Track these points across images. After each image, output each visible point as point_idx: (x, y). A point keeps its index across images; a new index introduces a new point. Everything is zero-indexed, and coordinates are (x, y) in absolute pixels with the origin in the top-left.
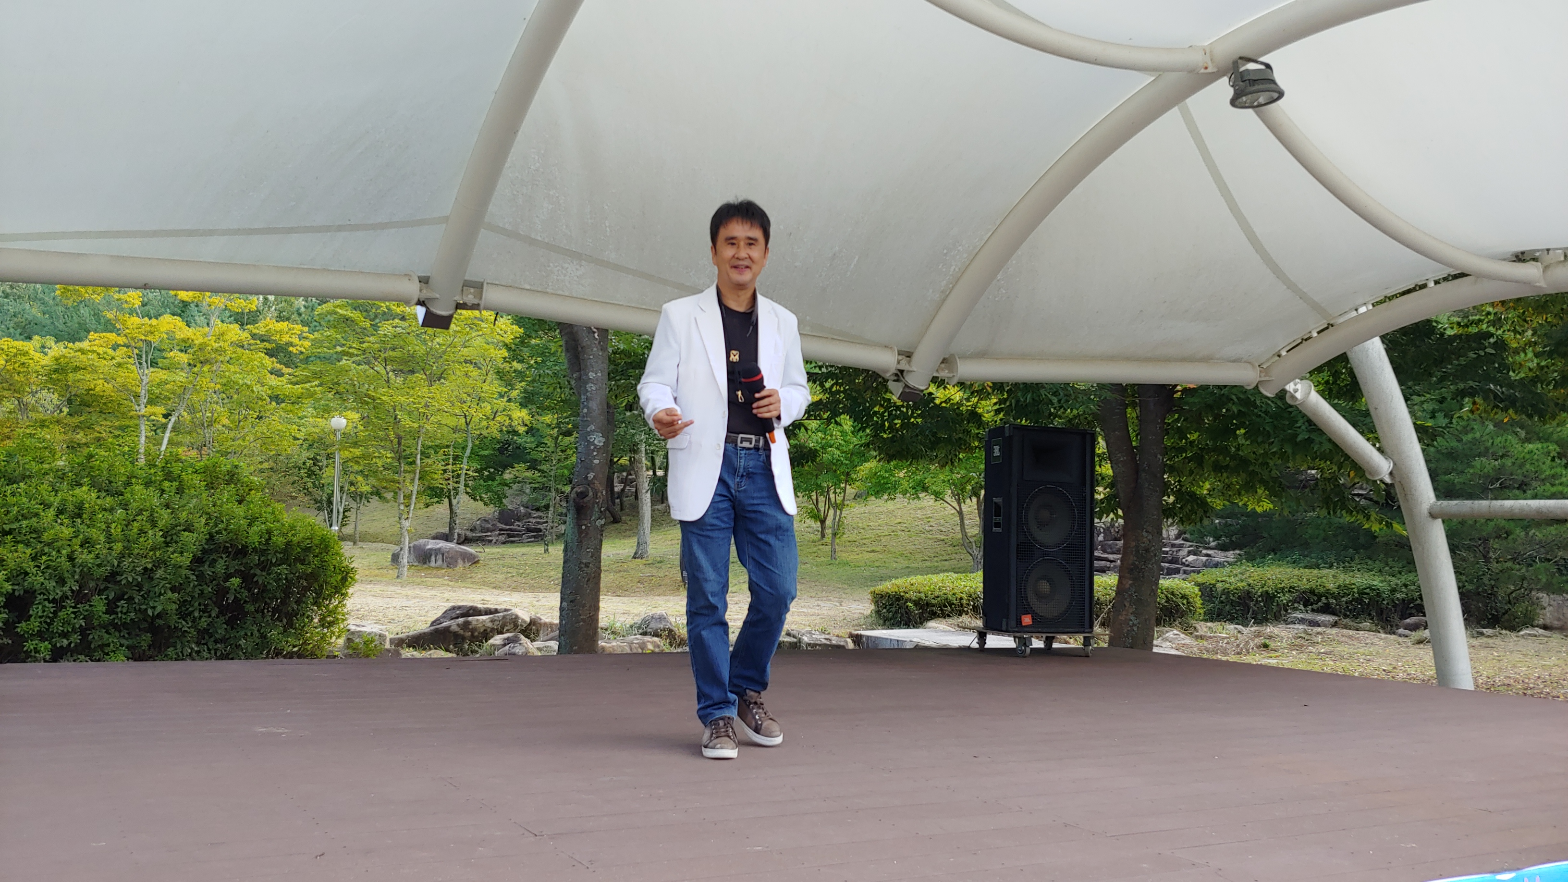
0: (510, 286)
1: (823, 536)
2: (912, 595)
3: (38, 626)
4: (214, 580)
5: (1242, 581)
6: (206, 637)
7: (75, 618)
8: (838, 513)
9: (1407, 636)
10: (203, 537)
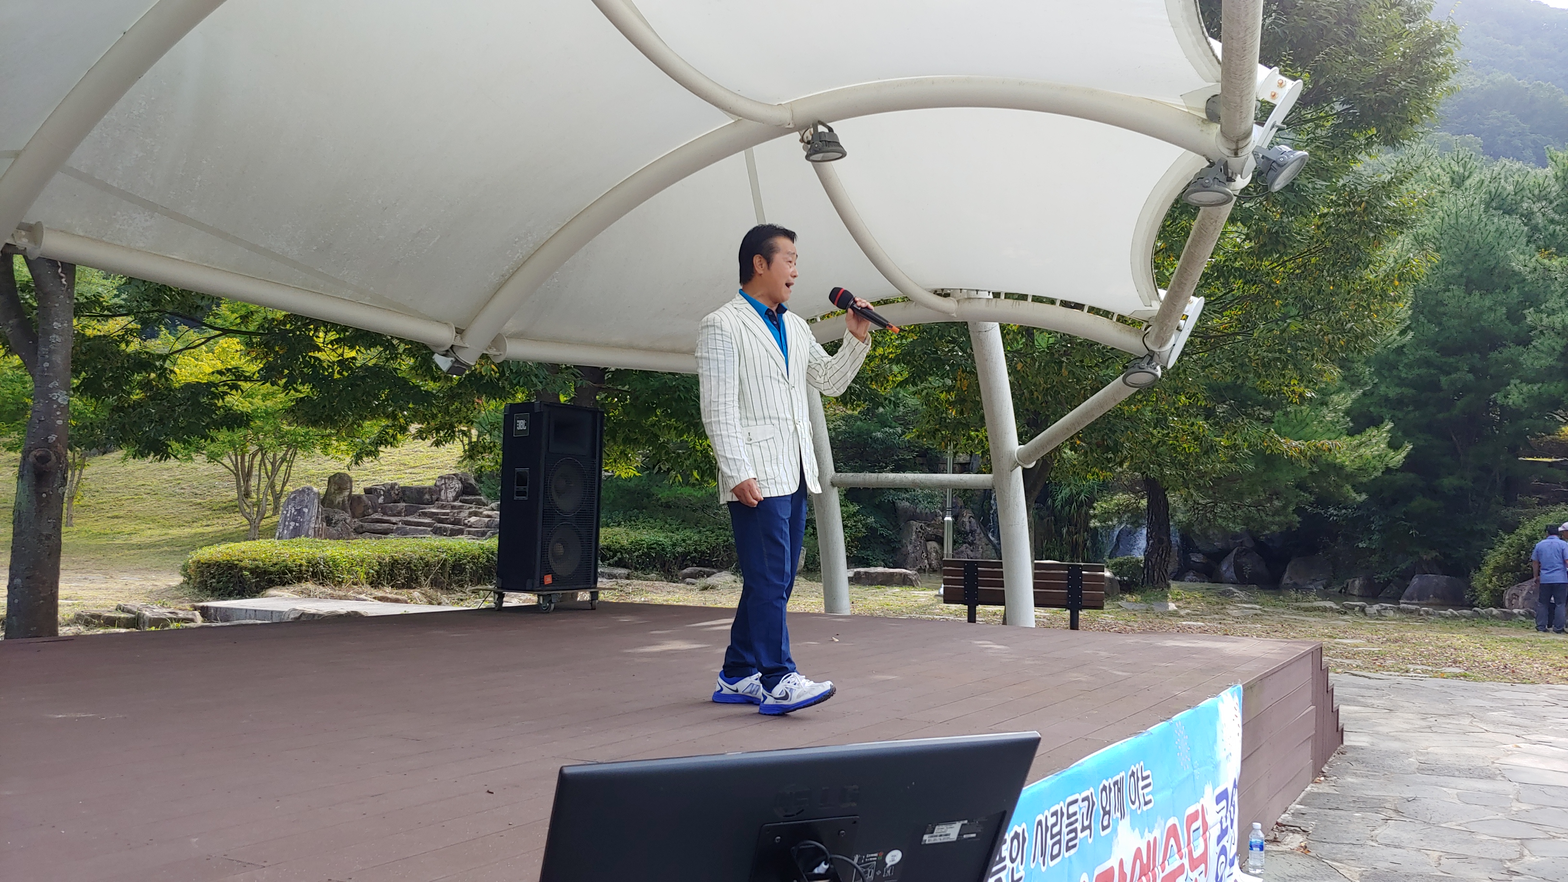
0: (64, 232)
2: (246, 563)
9: (694, 585)
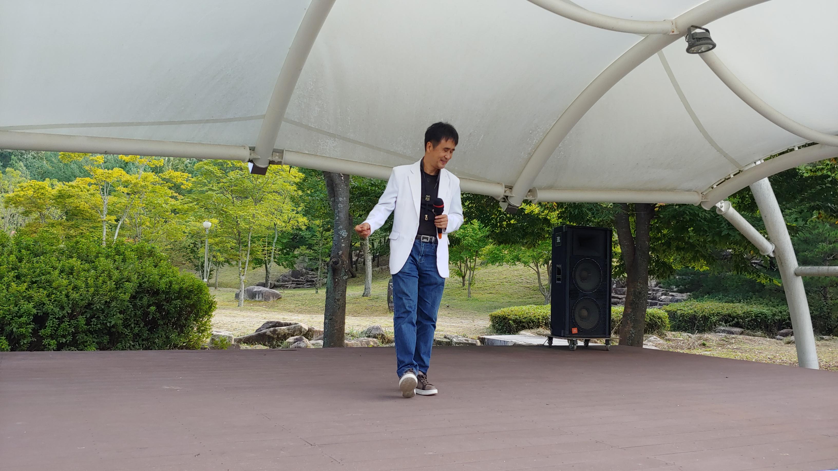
0: (298, 152)
1: (464, 285)
2: (512, 317)
3: (50, 332)
4: (142, 307)
5: (691, 309)
6: (138, 338)
7: (69, 328)
8: (472, 272)
9: (781, 340)
10: (136, 285)
